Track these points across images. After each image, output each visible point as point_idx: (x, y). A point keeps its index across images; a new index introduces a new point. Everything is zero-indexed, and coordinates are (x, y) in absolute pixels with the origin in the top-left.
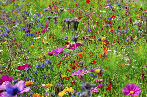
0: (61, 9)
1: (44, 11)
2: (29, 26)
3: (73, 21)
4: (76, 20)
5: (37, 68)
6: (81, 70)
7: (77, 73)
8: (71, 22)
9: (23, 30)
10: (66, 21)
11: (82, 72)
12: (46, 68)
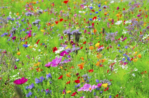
0: (40, 11)
1: (26, 15)
2: (13, 32)
3: (75, 33)
4: (78, 32)
5: (37, 84)
6: (88, 85)
7: (84, 89)
8: (72, 34)
9: (5, 35)
10: (67, 33)
11: (89, 87)
12: (45, 81)
